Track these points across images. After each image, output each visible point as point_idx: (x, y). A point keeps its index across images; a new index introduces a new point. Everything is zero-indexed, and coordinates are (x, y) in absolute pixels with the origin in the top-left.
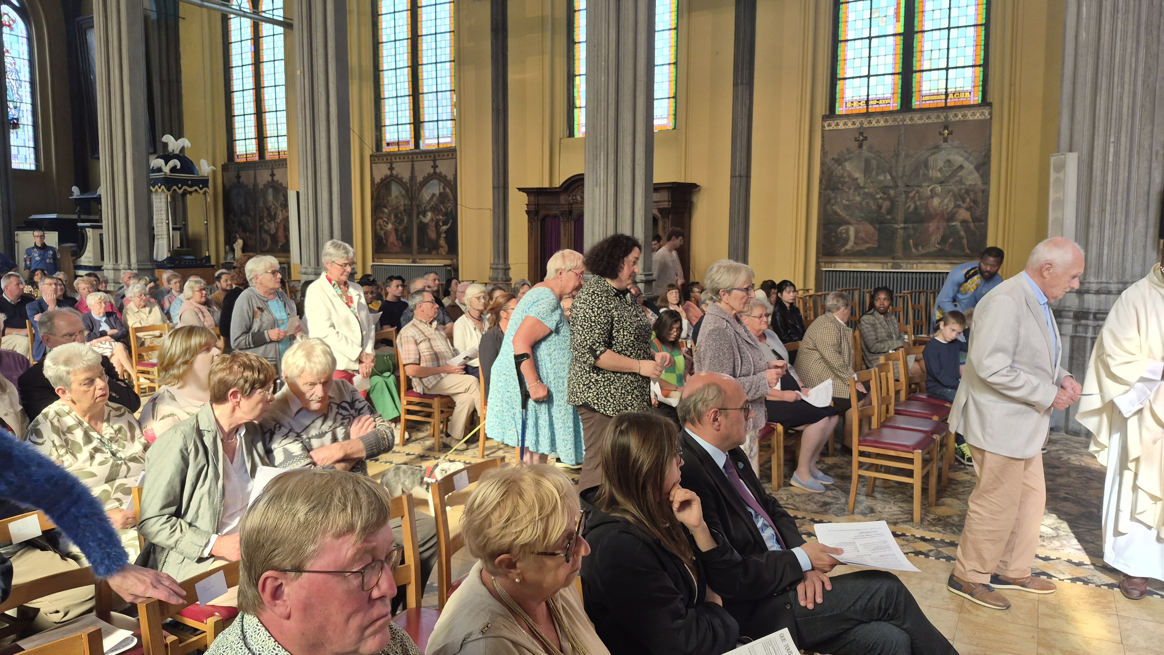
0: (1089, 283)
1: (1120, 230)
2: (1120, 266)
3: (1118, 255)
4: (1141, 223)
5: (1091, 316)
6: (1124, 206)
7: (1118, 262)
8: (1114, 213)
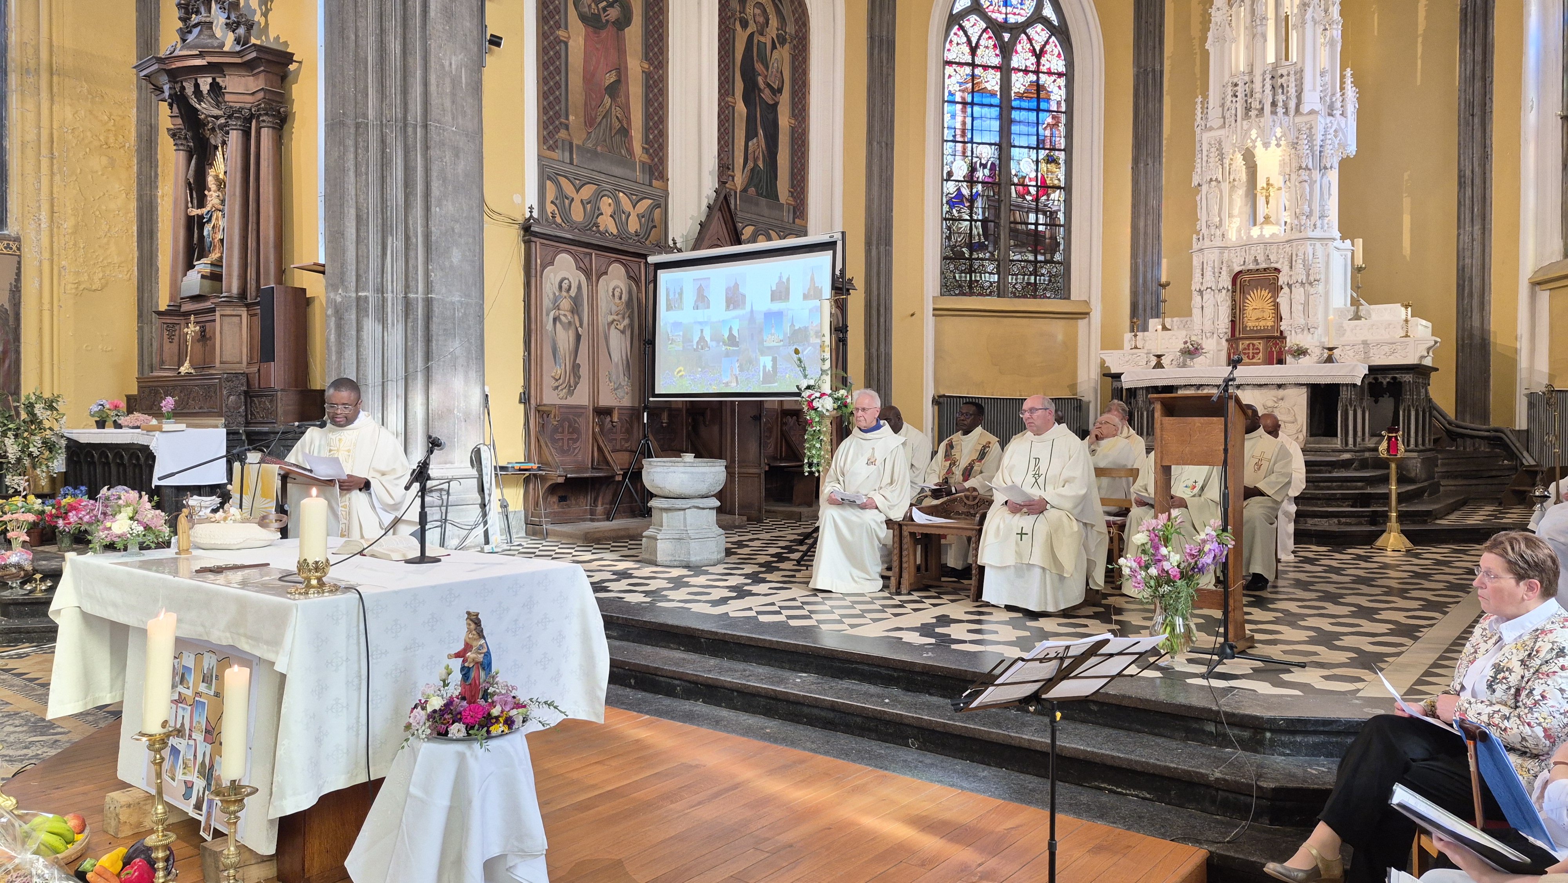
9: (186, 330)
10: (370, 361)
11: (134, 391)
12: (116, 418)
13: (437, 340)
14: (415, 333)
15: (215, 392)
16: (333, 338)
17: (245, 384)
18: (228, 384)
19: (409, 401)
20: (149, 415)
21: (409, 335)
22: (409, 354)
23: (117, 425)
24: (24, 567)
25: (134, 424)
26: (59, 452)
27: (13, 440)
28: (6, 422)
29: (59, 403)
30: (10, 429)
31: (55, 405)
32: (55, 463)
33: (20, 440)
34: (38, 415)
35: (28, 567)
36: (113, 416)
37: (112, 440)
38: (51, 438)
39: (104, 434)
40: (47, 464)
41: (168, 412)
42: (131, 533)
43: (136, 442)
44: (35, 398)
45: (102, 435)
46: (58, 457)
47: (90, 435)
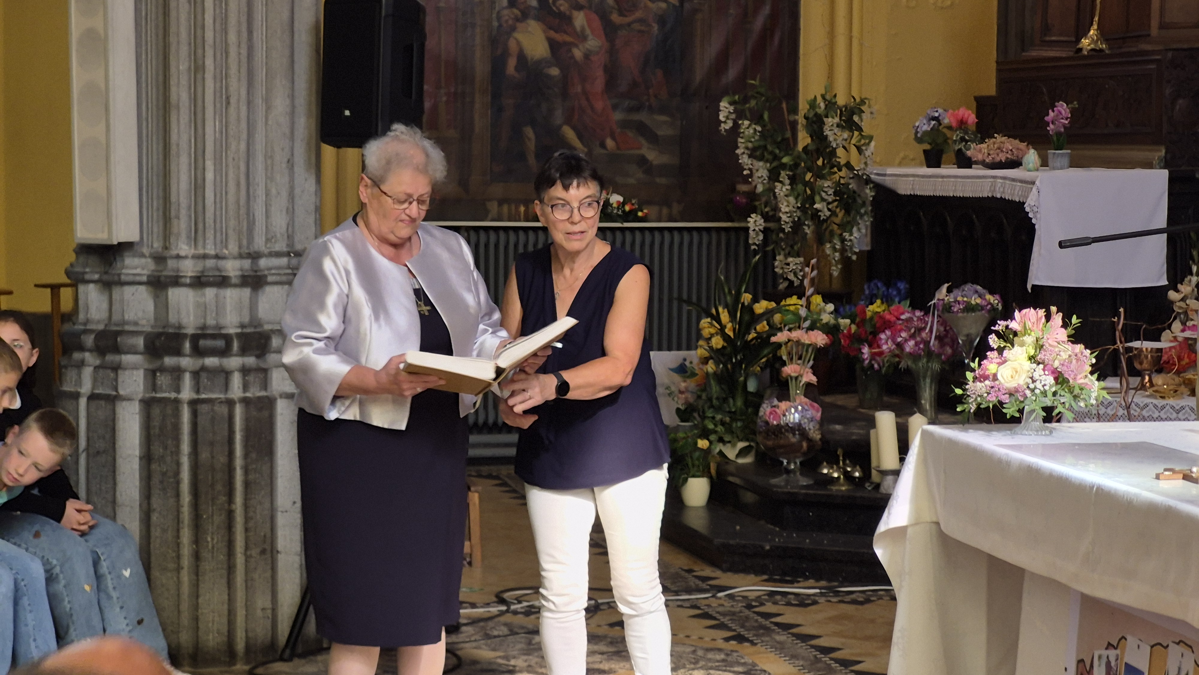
0: (178, 257)
1: (239, 120)
2: (243, 211)
3: (238, 185)
4: (280, 104)
5: (187, 345)
6: (244, 60)
7: (238, 202)
8: (223, 76)
11: (990, 89)
12: (962, 146)
15: (1148, 90)
18: (1175, 73)
23: (965, 162)
24: (808, 434)
25: (993, 158)
26: (862, 211)
27: (789, 187)
28: (777, 151)
29: (863, 114)
30: (784, 166)
31: (856, 118)
32: (856, 234)
33: (800, 187)
34: (831, 139)
35: (815, 435)
36: (955, 141)
37: (955, 191)
38: (850, 184)
39: (943, 177)
40: (841, 235)
41: (1058, 134)
42: (1032, 386)
43: (999, 196)
44: (826, 106)
45: (940, 180)
46: (860, 222)
47: (917, 179)
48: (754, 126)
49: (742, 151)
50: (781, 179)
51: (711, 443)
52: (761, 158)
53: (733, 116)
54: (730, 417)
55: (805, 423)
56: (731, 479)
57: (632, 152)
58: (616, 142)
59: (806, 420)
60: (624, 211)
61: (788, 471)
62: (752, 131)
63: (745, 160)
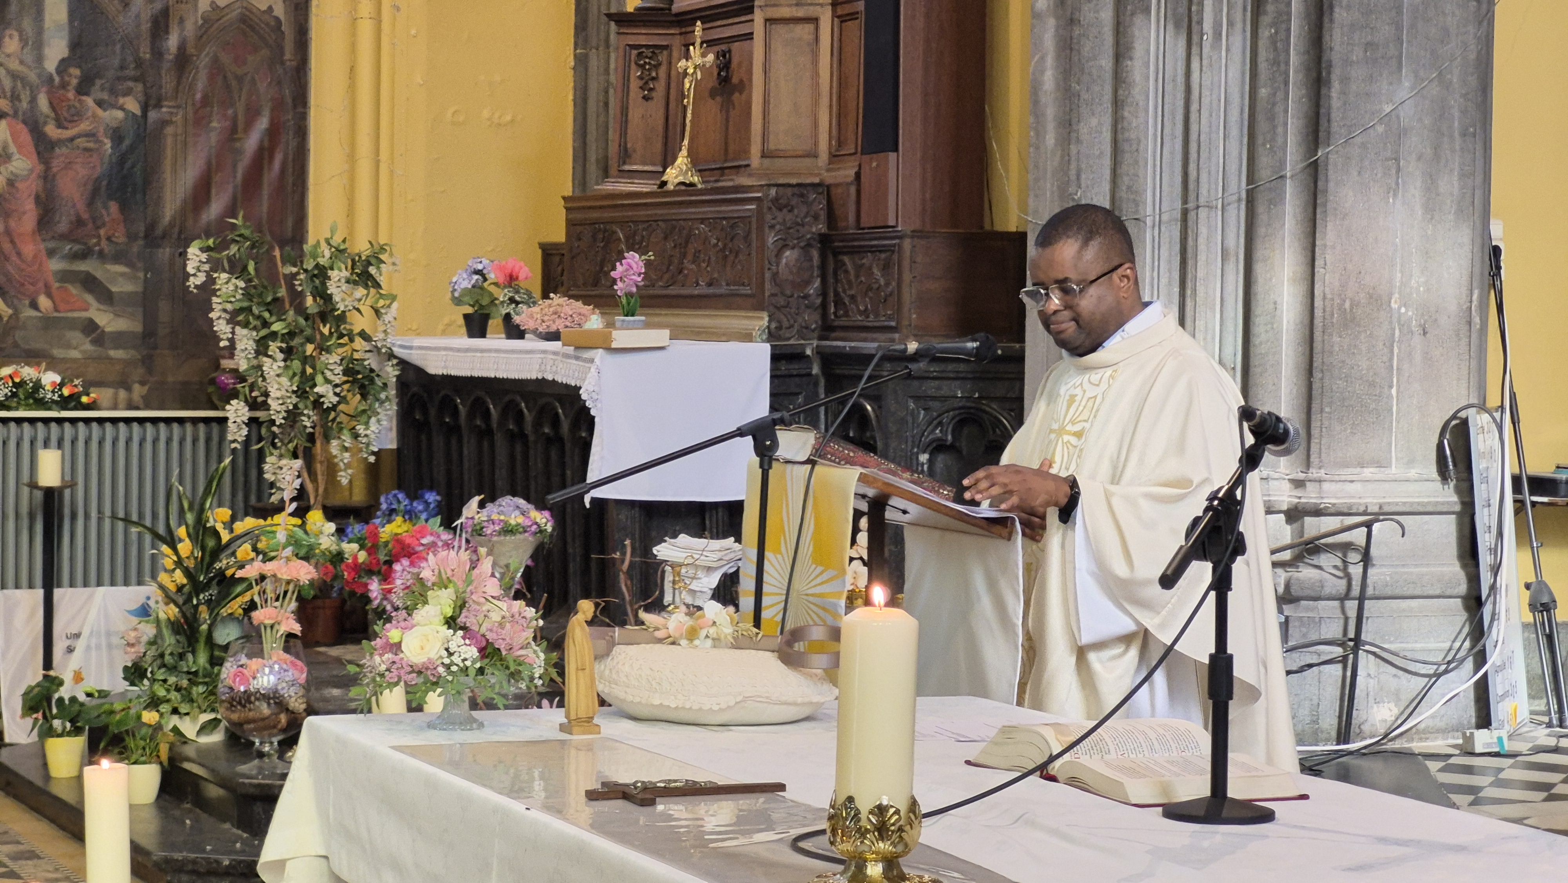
9: (682, 63)
10: (1151, 147)
11: (557, 233)
12: (510, 309)
13: (1345, 80)
14: (1279, 62)
15: (747, 238)
16: (1049, 79)
17: (823, 215)
18: (780, 216)
19: (1259, 269)
20: (587, 300)
21: (1263, 66)
22: (1262, 125)
23: (515, 332)
24: (288, 704)
25: (548, 327)
26: (383, 396)
27: (282, 364)
28: (266, 315)
29: (382, 265)
30: (273, 335)
31: (372, 270)
32: (374, 426)
33: (296, 364)
34: (337, 298)
35: (297, 704)
36: (503, 302)
37: (497, 370)
38: (365, 360)
39: (482, 351)
40: (354, 428)
41: (629, 295)
42: (447, 661)
43: (550, 378)
44: (332, 253)
45: (479, 354)
46: (379, 410)
47: (451, 353)
48: (234, 281)
49: (218, 314)
50: (270, 353)
51: (161, 715)
52: (246, 325)
53: (207, 267)
54: (189, 680)
55: (283, 689)
56: (187, 766)
57: (76, 315)
58: (54, 302)
59: (284, 685)
60: (61, 396)
61: (261, 755)
62: (232, 288)
63: (222, 327)
